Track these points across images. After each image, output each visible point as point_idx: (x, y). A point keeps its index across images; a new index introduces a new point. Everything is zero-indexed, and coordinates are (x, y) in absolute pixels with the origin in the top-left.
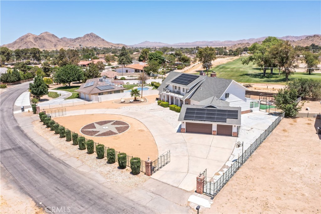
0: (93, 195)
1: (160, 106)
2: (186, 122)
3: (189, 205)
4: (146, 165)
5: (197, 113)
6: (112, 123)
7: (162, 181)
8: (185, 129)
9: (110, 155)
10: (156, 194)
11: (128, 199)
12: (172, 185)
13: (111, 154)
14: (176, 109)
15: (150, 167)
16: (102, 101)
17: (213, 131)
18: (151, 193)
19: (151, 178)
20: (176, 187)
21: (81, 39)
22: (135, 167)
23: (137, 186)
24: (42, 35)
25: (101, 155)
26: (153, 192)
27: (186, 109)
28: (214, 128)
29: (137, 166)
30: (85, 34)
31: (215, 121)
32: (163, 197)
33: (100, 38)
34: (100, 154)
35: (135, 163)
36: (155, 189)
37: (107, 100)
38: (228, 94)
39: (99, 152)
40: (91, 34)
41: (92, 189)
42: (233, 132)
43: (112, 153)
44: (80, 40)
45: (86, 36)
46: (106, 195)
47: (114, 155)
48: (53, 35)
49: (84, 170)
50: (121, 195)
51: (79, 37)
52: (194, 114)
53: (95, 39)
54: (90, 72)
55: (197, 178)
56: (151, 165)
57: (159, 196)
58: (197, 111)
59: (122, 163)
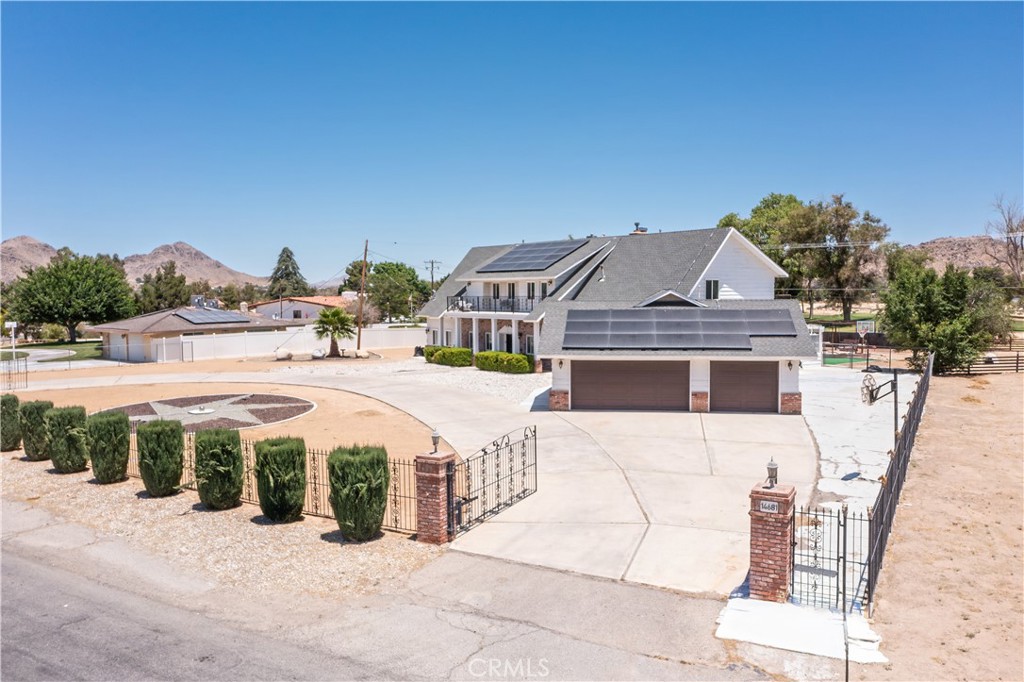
0: (76, 645)
1: (434, 366)
2: (572, 362)
3: (739, 659)
4: (419, 479)
5: (616, 326)
6: (233, 399)
7: (519, 560)
8: (567, 393)
9: (214, 456)
10: (503, 619)
11: (321, 652)
12: (584, 575)
13: (217, 450)
14: (503, 362)
15: (443, 489)
16: (195, 359)
17: (695, 394)
18: (469, 618)
19: (452, 551)
20: (613, 581)
21: (142, 261)
22: (357, 492)
23: (370, 588)
24: (10, 245)
25: (164, 471)
26: (477, 613)
27: (566, 313)
28: (700, 381)
29: (369, 489)
30: (158, 246)
31: (703, 349)
32: (553, 631)
33: (208, 258)
34: (157, 471)
35: (358, 469)
36: (488, 596)
37: (218, 357)
38: (716, 282)
39: (155, 456)
40: (179, 246)
41: (83, 619)
42: (784, 395)
43: (223, 445)
44: (138, 264)
45: (161, 251)
46: (169, 639)
47: (234, 459)
48: (47, 246)
49: (50, 544)
50: (268, 638)
51: (137, 256)
52: (606, 329)
53: (190, 262)
54: (160, 297)
55: (756, 498)
56: (450, 479)
57: (523, 628)
58: (613, 317)
59: (281, 487)
